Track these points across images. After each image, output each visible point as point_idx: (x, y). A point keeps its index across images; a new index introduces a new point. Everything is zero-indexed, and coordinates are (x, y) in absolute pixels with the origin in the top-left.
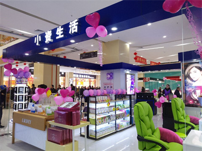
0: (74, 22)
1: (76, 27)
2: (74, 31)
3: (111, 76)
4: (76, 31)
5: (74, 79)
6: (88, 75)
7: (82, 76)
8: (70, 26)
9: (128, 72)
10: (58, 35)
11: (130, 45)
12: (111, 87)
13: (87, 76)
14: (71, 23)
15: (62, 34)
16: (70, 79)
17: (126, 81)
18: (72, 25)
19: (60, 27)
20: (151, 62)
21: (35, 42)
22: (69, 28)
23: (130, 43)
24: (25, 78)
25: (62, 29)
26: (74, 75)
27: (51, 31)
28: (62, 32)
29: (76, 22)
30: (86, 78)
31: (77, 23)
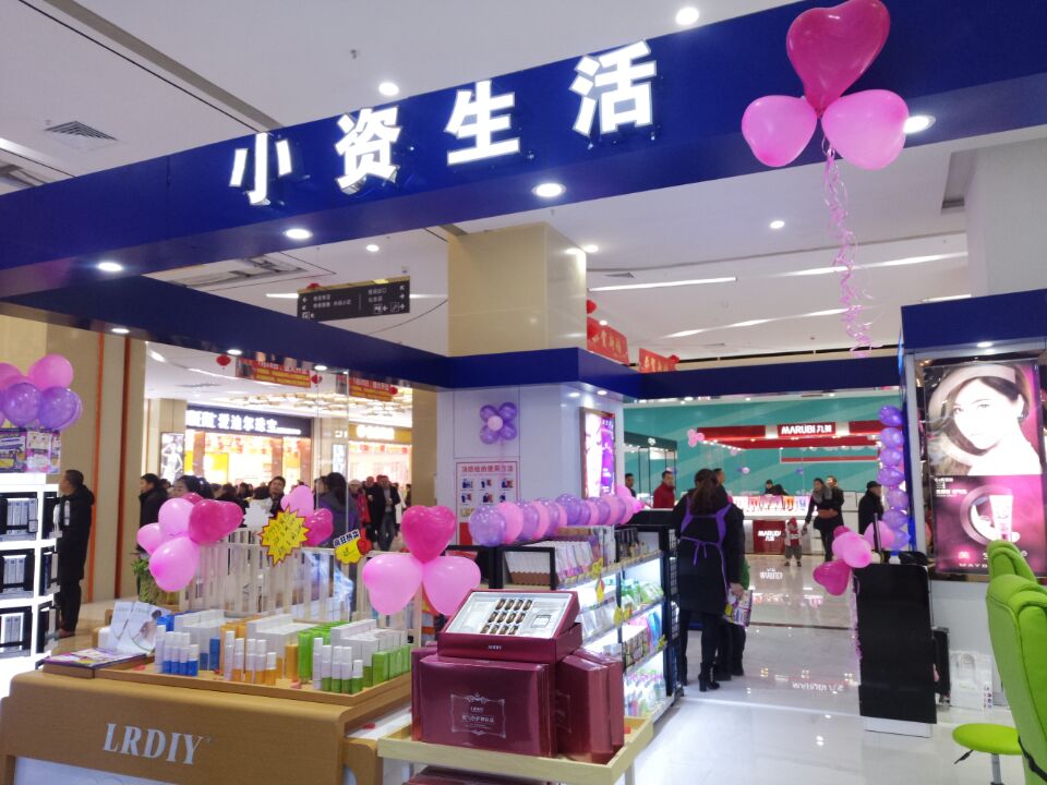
0: (622, 58)
1: (643, 95)
2: (625, 118)
3: (506, 422)
4: (642, 116)
5: (190, 436)
6: (268, 416)
7: (237, 422)
8: (579, 86)
9: (587, 397)
10: (469, 142)
11: (590, 257)
12: (506, 485)
13: (260, 424)
14: (587, 65)
15: (498, 137)
16: (167, 439)
17: (583, 451)
18: (602, 80)
19: (484, 88)
20: (643, 353)
21: (236, 179)
22: (576, 99)
23: (593, 248)
24: (47, 430)
25: (508, 100)
26: (192, 418)
27: (391, 115)
28: (504, 123)
29: (637, 62)
30: (254, 433)
31: (650, 69)
